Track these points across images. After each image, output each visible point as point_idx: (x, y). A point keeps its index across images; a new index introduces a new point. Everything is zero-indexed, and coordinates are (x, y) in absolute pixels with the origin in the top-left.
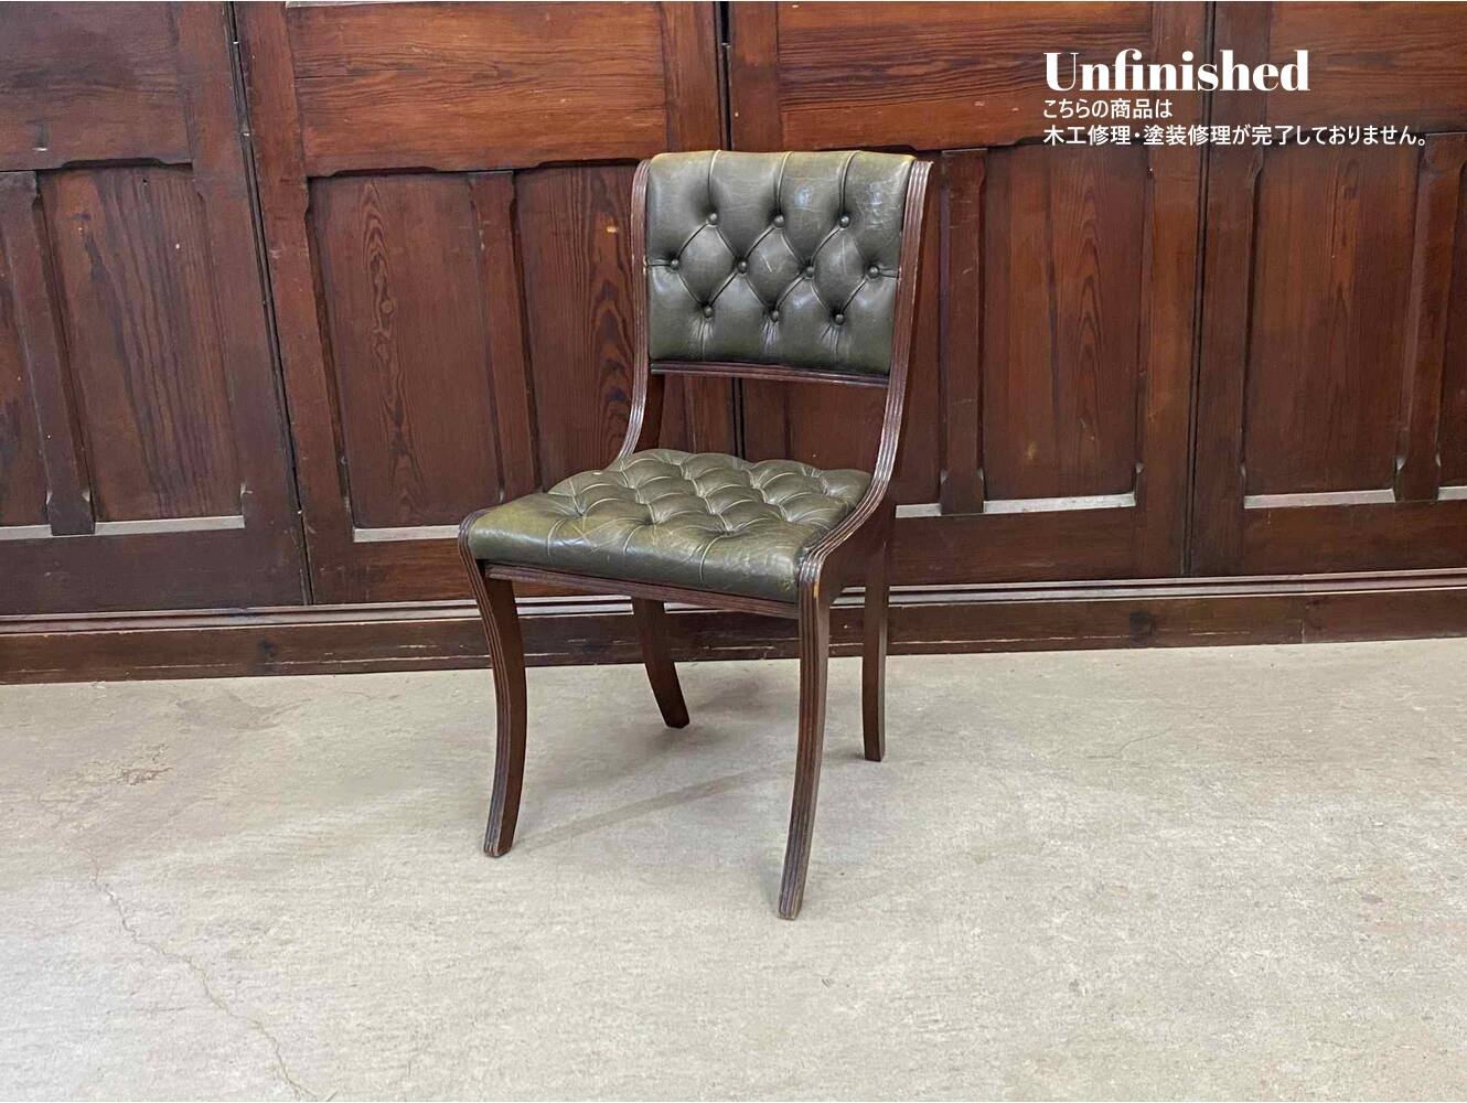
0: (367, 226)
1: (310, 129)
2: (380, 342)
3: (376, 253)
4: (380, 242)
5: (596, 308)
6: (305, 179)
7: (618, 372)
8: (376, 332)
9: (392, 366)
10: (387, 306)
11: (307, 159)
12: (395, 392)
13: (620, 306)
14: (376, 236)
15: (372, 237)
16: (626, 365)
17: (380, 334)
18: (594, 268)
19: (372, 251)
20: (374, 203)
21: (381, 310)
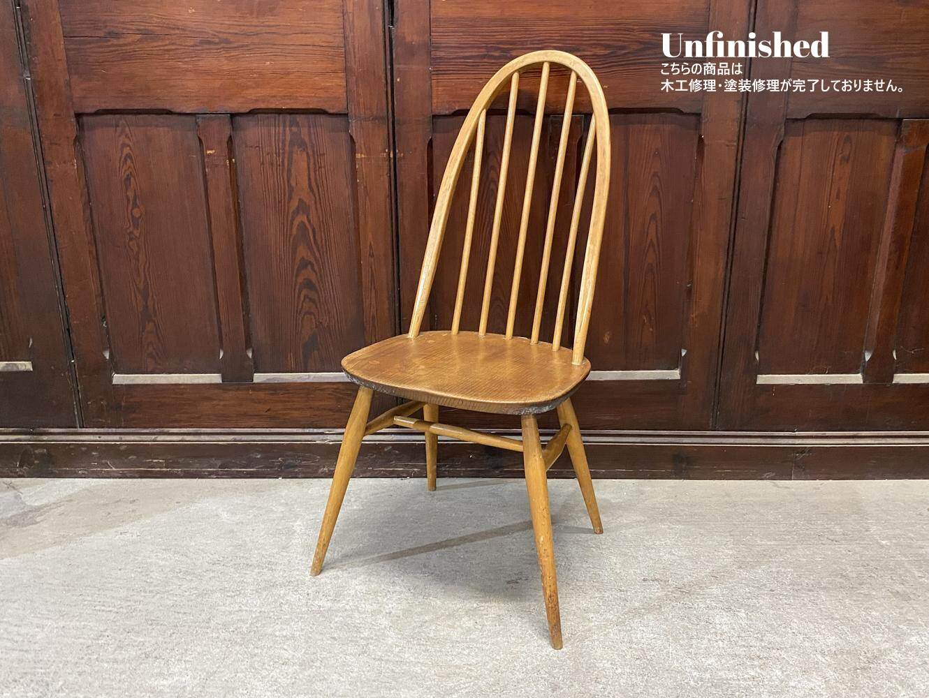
0: (122, 153)
1: (77, 76)
2: (131, 239)
3: (128, 172)
4: (132, 164)
5: (293, 219)
6: (72, 113)
7: (309, 267)
8: (128, 231)
9: (140, 256)
10: (136, 213)
11: (74, 100)
12: (142, 274)
13: (311, 217)
14: (129, 161)
15: (126, 160)
16: (314, 263)
17: (131, 233)
18: (291, 190)
19: (125, 171)
20: (126, 135)
21: (132, 214)
